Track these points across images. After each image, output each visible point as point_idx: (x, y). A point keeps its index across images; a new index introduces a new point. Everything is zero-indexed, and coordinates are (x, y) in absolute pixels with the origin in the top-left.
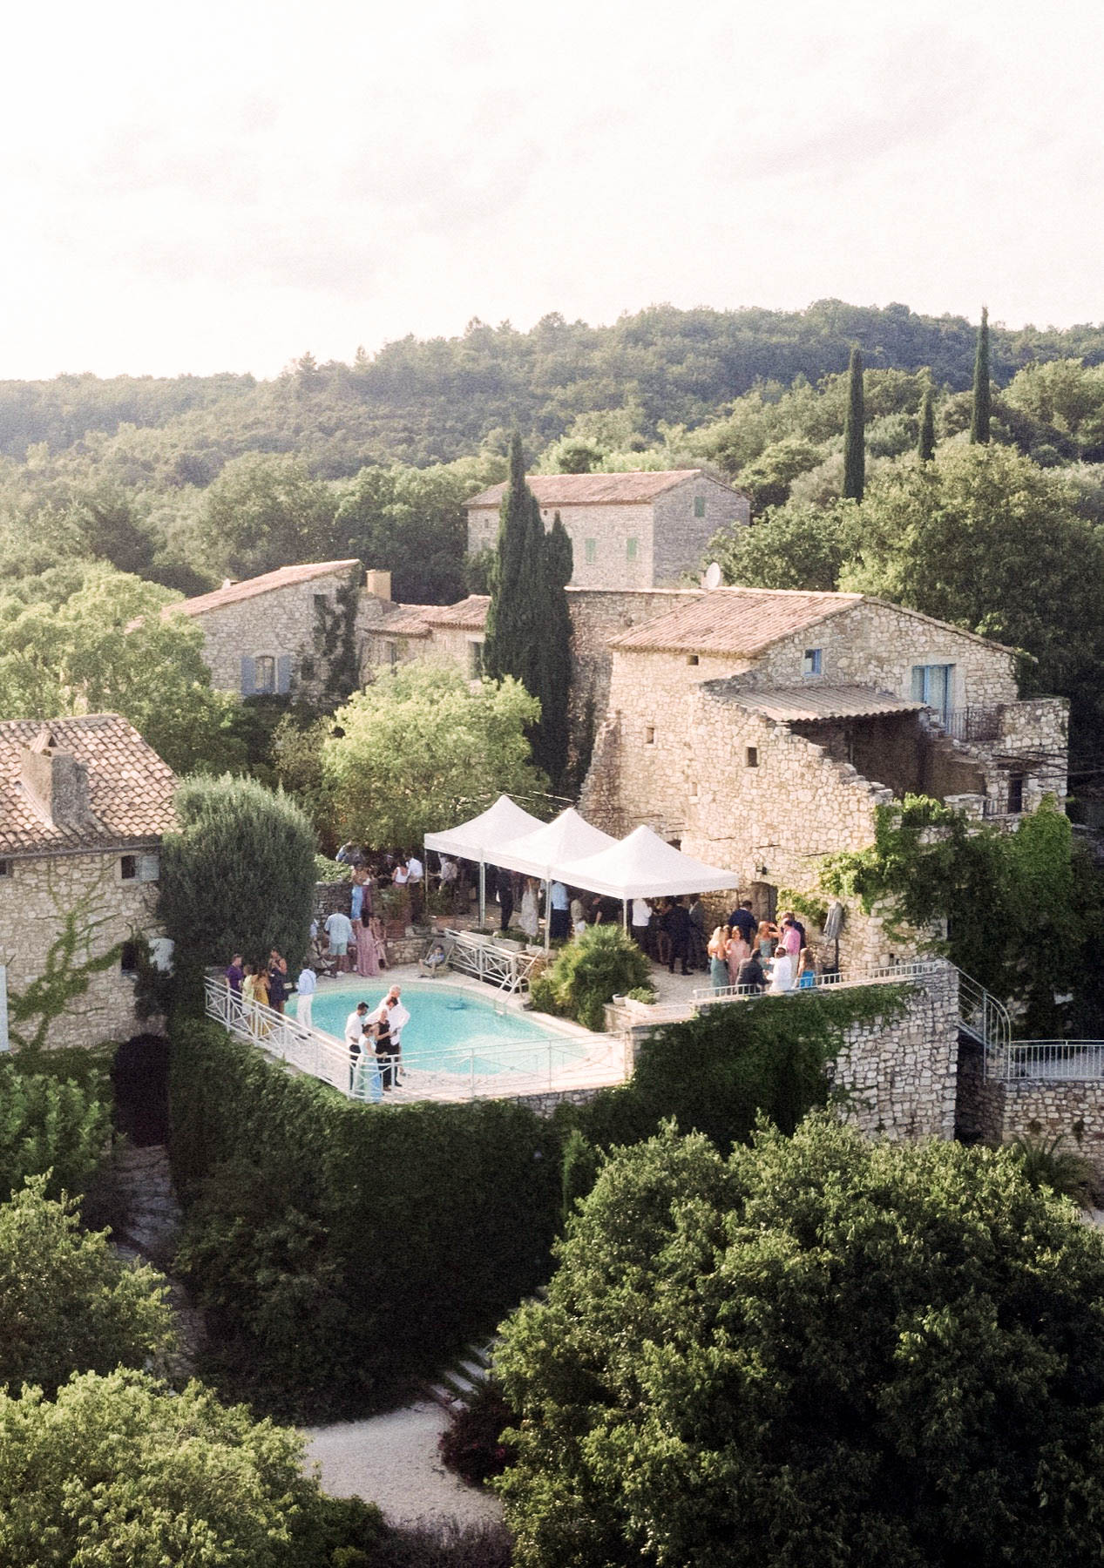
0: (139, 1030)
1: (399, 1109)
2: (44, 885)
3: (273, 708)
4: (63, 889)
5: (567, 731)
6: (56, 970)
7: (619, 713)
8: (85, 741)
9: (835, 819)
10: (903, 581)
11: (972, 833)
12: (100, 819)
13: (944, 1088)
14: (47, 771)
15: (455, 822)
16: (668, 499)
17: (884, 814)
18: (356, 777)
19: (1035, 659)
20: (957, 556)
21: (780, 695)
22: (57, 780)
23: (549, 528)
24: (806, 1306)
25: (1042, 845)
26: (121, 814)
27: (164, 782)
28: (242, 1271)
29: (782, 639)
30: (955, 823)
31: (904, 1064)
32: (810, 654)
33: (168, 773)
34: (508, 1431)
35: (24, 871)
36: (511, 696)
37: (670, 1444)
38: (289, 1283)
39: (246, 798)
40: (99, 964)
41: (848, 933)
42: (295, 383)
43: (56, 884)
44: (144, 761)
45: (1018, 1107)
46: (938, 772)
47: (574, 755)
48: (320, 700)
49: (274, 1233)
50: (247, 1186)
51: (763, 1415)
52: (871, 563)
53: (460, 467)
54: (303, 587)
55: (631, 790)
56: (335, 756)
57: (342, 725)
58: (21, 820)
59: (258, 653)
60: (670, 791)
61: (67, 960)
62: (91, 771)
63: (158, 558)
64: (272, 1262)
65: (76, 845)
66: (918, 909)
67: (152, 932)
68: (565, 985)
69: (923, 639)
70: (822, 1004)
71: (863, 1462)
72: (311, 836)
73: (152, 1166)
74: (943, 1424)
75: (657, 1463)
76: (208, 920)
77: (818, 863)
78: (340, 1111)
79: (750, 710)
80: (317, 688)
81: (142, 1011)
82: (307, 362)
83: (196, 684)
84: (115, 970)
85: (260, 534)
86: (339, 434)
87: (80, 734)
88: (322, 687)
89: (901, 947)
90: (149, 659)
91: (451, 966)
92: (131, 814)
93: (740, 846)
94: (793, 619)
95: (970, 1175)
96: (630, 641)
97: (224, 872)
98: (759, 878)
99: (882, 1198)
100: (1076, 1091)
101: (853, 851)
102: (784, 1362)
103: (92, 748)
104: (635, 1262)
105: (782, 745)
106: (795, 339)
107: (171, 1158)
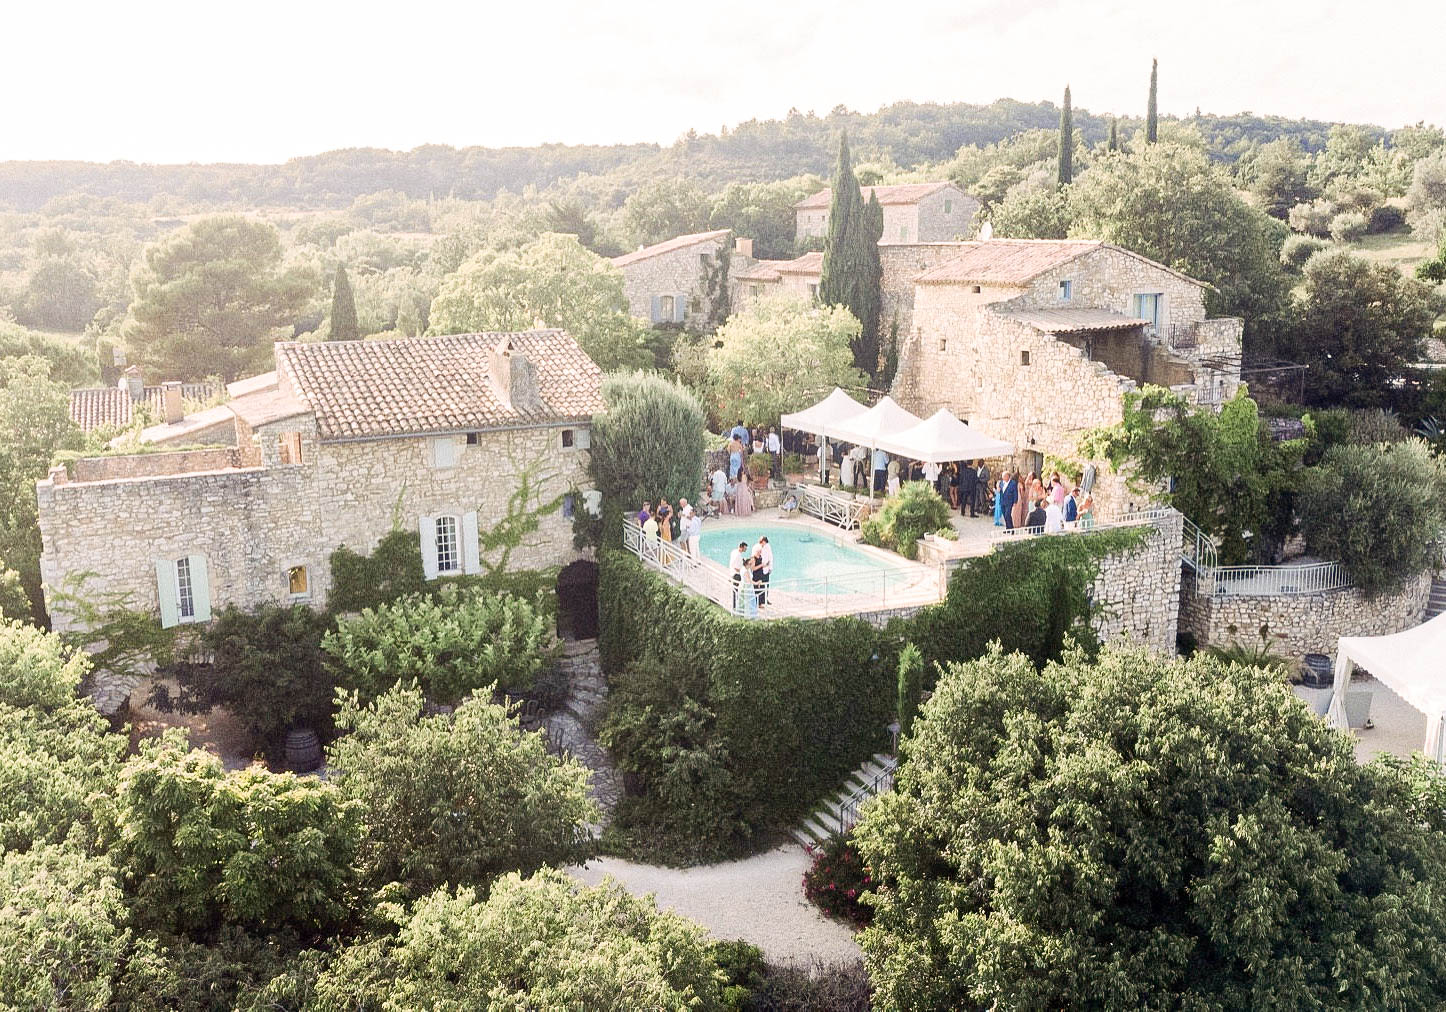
0: (576, 557)
1: (771, 624)
2: (505, 452)
3: (673, 331)
4: (519, 454)
5: (877, 345)
6: (515, 514)
7: (919, 329)
8: (537, 348)
9: (1090, 403)
10: (1115, 238)
11: (1191, 413)
12: (546, 403)
13: (1170, 602)
14: (506, 367)
15: (801, 407)
16: (927, 201)
17: (1129, 399)
18: (732, 375)
19: (1218, 291)
20: (1151, 218)
21: (1042, 313)
22: (514, 375)
23: (867, 200)
24: (1128, 810)
25: (1237, 421)
26: (562, 400)
27: (594, 377)
28: (653, 746)
29: (1044, 273)
30: (1179, 407)
31: (1142, 585)
32: (1063, 284)
33: (597, 370)
34: (866, 893)
35: (489, 442)
36: (843, 320)
37: (1017, 932)
38: (687, 757)
39: (654, 389)
40: (546, 510)
41: (1099, 488)
42: (685, 147)
43: (514, 451)
44: (580, 362)
45: (1220, 615)
46: (1157, 370)
47: (882, 361)
48: (704, 327)
49: (675, 719)
50: (654, 680)
51: (1096, 905)
52: (1091, 227)
53: (792, 183)
54: (692, 248)
55: (927, 385)
56: (717, 362)
57: (721, 339)
58: (488, 404)
59: (662, 294)
60: (957, 384)
61: (523, 507)
62: (541, 369)
63: (597, 239)
64: (674, 741)
65: (528, 423)
66: (1151, 469)
67: (586, 486)
68: (889, 526)
69: (1142, 274)
70: (1085, 541)
71: (1181, 947)
72: (700, 415)
73: (587, 654)
74: (1255, 918)
75: (1006, 947)
76: (625, 477)
77: (1078, 436)
78: (725, 626)
79: (1024, 323)
80: (702, 318)
81: (579, 543)
82: (692, 134)
83: (619, 313)
84: (559, 513)
85: (664, 226)
86: (711, 178)
87: (534, 343)
88: (706, 317)
89: (1138, 498)
90: (585, 291)
91: (801, 509)
92: (569, 399)
93: (1014, 423)
94: (1050, 259)
95: (1246, 690)
96: (929, 277)
97: (638, 442)
98: (1029, 447)
99: (1185, 714)
100: (1263, 603)
101: (1104, 427)
102: (1112, 858)
103: (542, 352)
104: (973, 762)
105: (1050, 349)
106: (986, 122)
107: (600, 648)
